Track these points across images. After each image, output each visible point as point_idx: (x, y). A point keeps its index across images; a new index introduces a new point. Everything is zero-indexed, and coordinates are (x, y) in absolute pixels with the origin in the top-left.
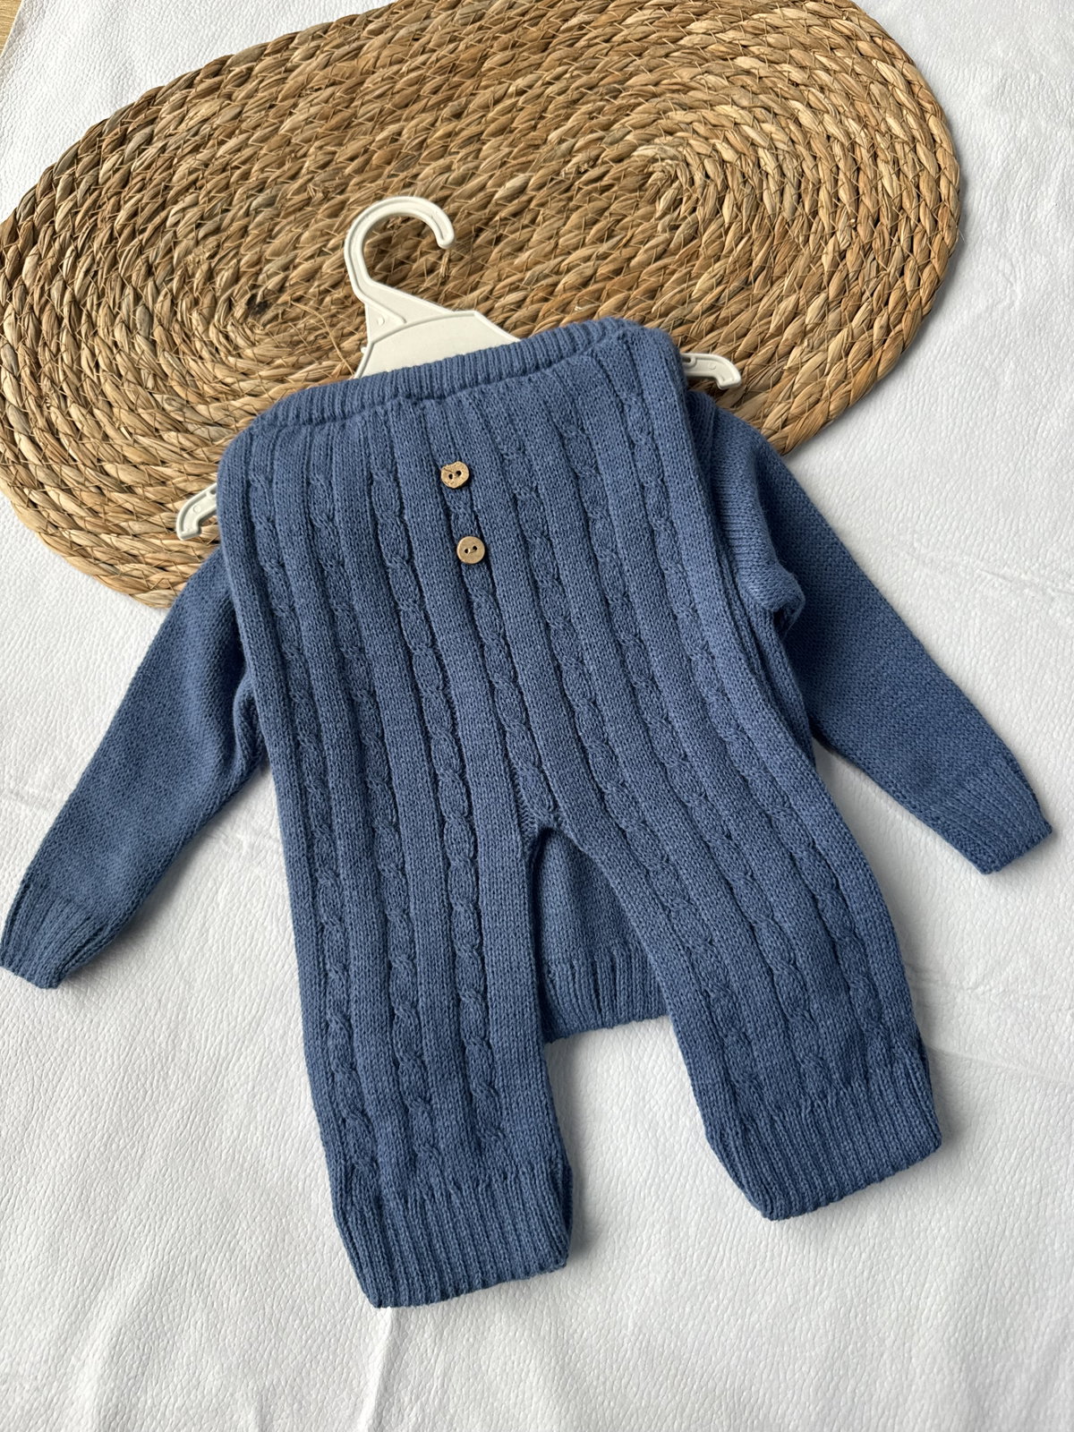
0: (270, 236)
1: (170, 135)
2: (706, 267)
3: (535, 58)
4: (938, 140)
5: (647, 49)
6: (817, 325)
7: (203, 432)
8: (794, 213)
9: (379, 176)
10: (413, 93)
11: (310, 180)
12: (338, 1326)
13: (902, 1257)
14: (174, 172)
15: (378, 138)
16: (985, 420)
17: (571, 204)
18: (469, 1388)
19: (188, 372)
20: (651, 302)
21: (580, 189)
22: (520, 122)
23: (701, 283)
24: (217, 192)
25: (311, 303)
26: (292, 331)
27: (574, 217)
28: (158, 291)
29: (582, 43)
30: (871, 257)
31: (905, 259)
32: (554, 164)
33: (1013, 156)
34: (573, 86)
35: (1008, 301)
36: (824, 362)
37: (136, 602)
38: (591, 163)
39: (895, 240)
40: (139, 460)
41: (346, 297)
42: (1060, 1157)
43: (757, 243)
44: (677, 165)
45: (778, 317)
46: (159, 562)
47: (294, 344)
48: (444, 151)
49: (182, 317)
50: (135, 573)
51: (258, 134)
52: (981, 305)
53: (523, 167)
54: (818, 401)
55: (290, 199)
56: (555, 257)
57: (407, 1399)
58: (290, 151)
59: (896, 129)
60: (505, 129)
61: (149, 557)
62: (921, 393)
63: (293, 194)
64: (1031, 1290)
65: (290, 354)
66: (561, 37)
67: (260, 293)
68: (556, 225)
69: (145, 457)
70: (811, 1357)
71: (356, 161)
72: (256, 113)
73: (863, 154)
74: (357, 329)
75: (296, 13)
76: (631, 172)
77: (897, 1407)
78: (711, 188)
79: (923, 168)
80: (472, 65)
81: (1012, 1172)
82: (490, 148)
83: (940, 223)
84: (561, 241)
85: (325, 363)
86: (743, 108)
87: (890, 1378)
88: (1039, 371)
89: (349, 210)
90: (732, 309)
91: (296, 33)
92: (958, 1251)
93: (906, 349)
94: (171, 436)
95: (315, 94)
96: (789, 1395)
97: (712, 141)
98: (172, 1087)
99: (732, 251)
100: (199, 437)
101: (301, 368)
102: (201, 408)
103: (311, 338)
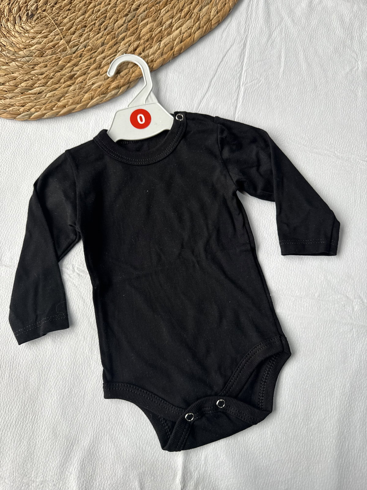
7: (24, 60)
19: (12, 42)
25: (49, 11)
26: (45, 21)
41: (60, 6)
47: (47, 25)
49: (4, 26)
50: (14, 110)
54: (226, 4)
61: (17, 104)
65: (47, 28)
67: (30, 12)
69: (6, 73)
74: (67, 15)
94: (13, 64)
101: (52, 32)
102: (21, 53)
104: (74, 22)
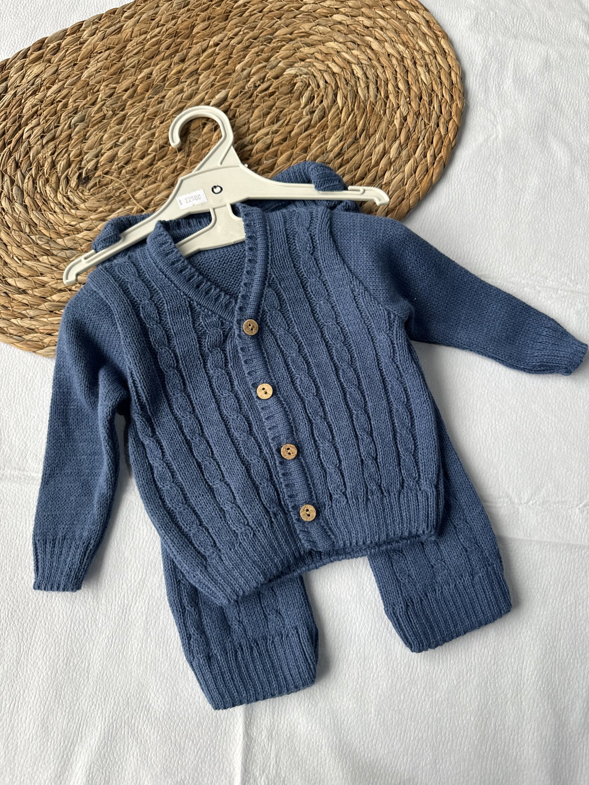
0: (85, 139)
1: (18, 86)
2: (333, 132)
3: (222, 24)
4: (447, 51)
5: (283, 14)
6: (397, 158)
7: (62, 254)
8: (376, 99)
9: (143, 99)
10: (155, 50)
11: (103, 105)
12: (214, 741)
13: (510, 649)
14: (23, 107)
15: (139, 77)
16: (492, 201)
17: (254, 104)
18: (291, 761)
19: (48, 221)
20: (306, 155)
21: (257, 96)
22: (218, 62)
23: (331, 142)
24: (50, 117)
25: (115, 174)
26: (106, 191)
27: (256, 111)
28: (24, 177)
29: (247, 14)
30: (420, 118)
31: (438, 117)
32: (241, 83)
33: (487, 57)
34: (246, 38)
35: (494, 136)
36: (403, 178)
37: (37, 356)
38: (261, 81)
39: (432, 108)
40: (28, 274)
41: (134, 169)
42: (583, 584)
43: (358, 117)
44: (309, 77)
45: (375, 156)
46: (48, 331)
47: (108, 199)
48: (178, 82)
49: (40, 190)
51: (69, 81)
52: (481, 139)
53: (224, 86)
54: (403, 199)
55: (94, 117)
56: (249, 135)
57: (258, 774)
58: (89, 89)
59: (424, 47)
60: (211, 66)
61: (41, 329)
62: (456, 190)
63: (95, 114)
64: (578, 655)
65: (107, 205)
66: (235, 12)
67: (84, 172)
68: (247, 117)
69: (31, 273)
70: (470, 710)
71: (128, 92)
72: (66, 69)
73: (408, 62)
74: (143, 186)
75: (81, 10)
76: (284, 84)
77: (518, 728)
78: (330, 89)
79: (441, 67)
80: (187, 32)
81: (560, 596)
82: (204, 77)
83: (454, 97)
84: (251, 125)
85: (127, 207)
86: (340, 43)
87: (512, 714)
88: (516, 171)
89: (128, 119)
90: (350, 154)
91: (84, 21)
92: (538, 642)
93: (446, 166)
94: (44, 259)
95: (99, 56)
96: (462, 733)
97: (327, 63)
98: (100, 625)
99: (345, 122)
100: (60, 257)
101: (114, 211)
102: (59, 241)
103: (118, 194)
104: (152, 199)
